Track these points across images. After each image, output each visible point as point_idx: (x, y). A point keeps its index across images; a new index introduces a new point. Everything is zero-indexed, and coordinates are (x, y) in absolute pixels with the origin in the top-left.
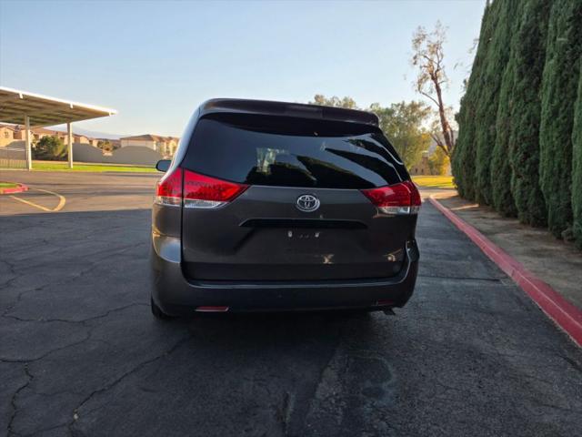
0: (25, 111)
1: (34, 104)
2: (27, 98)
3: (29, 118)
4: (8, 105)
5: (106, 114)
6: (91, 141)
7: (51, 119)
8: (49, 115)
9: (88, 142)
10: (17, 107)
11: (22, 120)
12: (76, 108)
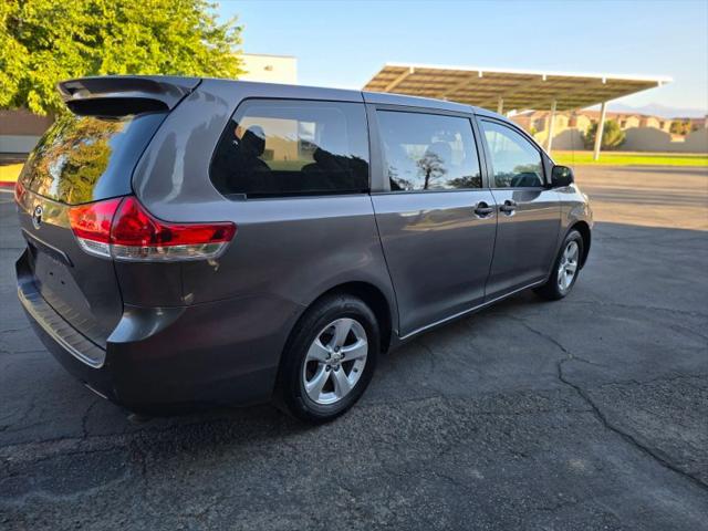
0: (552, 94)
1: (560, 84)
2: (550, 79)
3: (556, 103)
4: (534, 90)
5: (653, 84)
6: (662, 124)
7: (583, 101)
8: (580, 95)
9: (657, 126)
10: (544, 90)
11: (550, 105)
12: (611, 82)
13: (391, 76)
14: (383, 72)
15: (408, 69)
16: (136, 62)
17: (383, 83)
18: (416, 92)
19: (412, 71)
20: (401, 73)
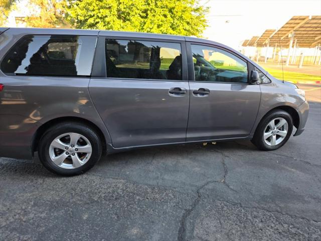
13: (297, 21)
14: (292, 19)
15: (308, 16)
16: (161, 23)
17: (292, 25)
18: (314, 29)
19: (310, 18)
20: (304, 19)
